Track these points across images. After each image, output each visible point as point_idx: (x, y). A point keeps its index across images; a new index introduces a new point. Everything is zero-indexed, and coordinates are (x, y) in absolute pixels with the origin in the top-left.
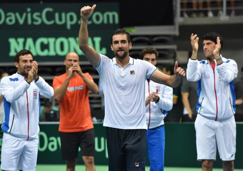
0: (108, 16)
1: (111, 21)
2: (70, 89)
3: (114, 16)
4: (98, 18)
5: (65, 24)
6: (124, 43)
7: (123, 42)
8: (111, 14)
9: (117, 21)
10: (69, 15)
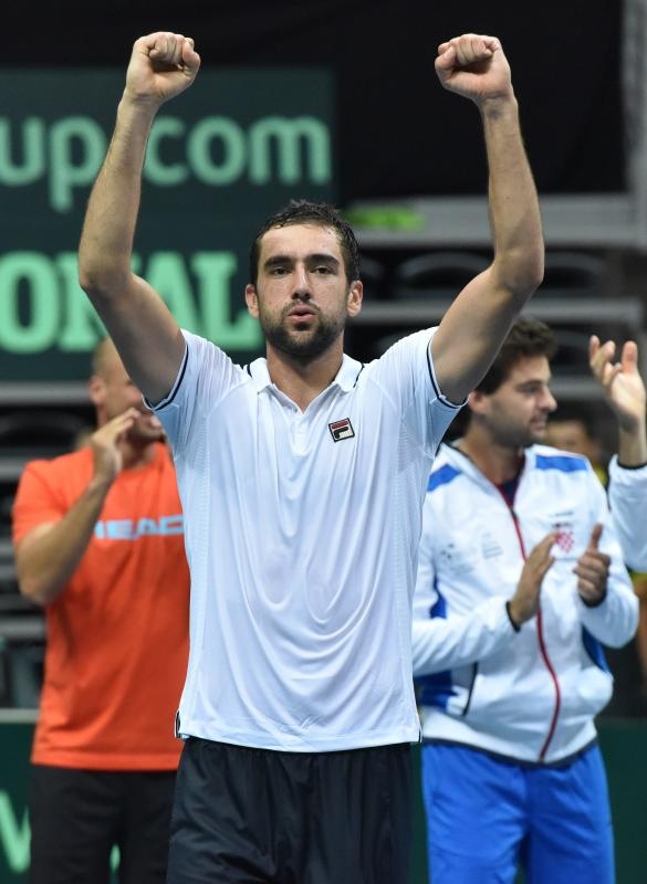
0: (274, 144)
1: (290, 169)
2: (105, 528)
3: (304, 144)
4: (218, 151)
5: (43, 184)
6: (322, 271)
7: (318, 263)
8: (288, 131)
9: (321, 168)
10: (62, 132)
